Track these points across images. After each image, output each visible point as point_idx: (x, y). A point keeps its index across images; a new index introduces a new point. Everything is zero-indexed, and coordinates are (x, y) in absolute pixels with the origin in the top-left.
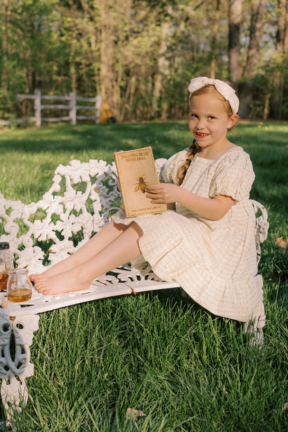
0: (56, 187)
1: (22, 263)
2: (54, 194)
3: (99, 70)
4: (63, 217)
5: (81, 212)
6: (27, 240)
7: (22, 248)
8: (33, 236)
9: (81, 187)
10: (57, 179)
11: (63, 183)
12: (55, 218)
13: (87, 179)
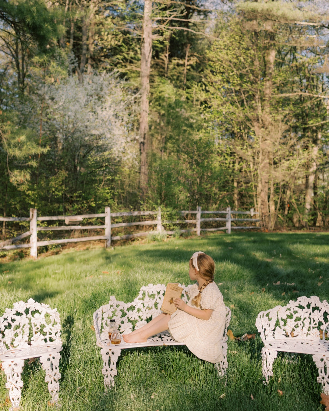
0: (140, 296)
1: (122, 329)
2: (139, 299)
3: (256, 187)
4: (143, 310)
5: (152, 308)
6: (125, 319)
7: (122, 322)
8: (128, 318)
9: (152, 296)
10: (141, 292)
11: (144, 294)
12: (139, 310)
13: (155, 293)
